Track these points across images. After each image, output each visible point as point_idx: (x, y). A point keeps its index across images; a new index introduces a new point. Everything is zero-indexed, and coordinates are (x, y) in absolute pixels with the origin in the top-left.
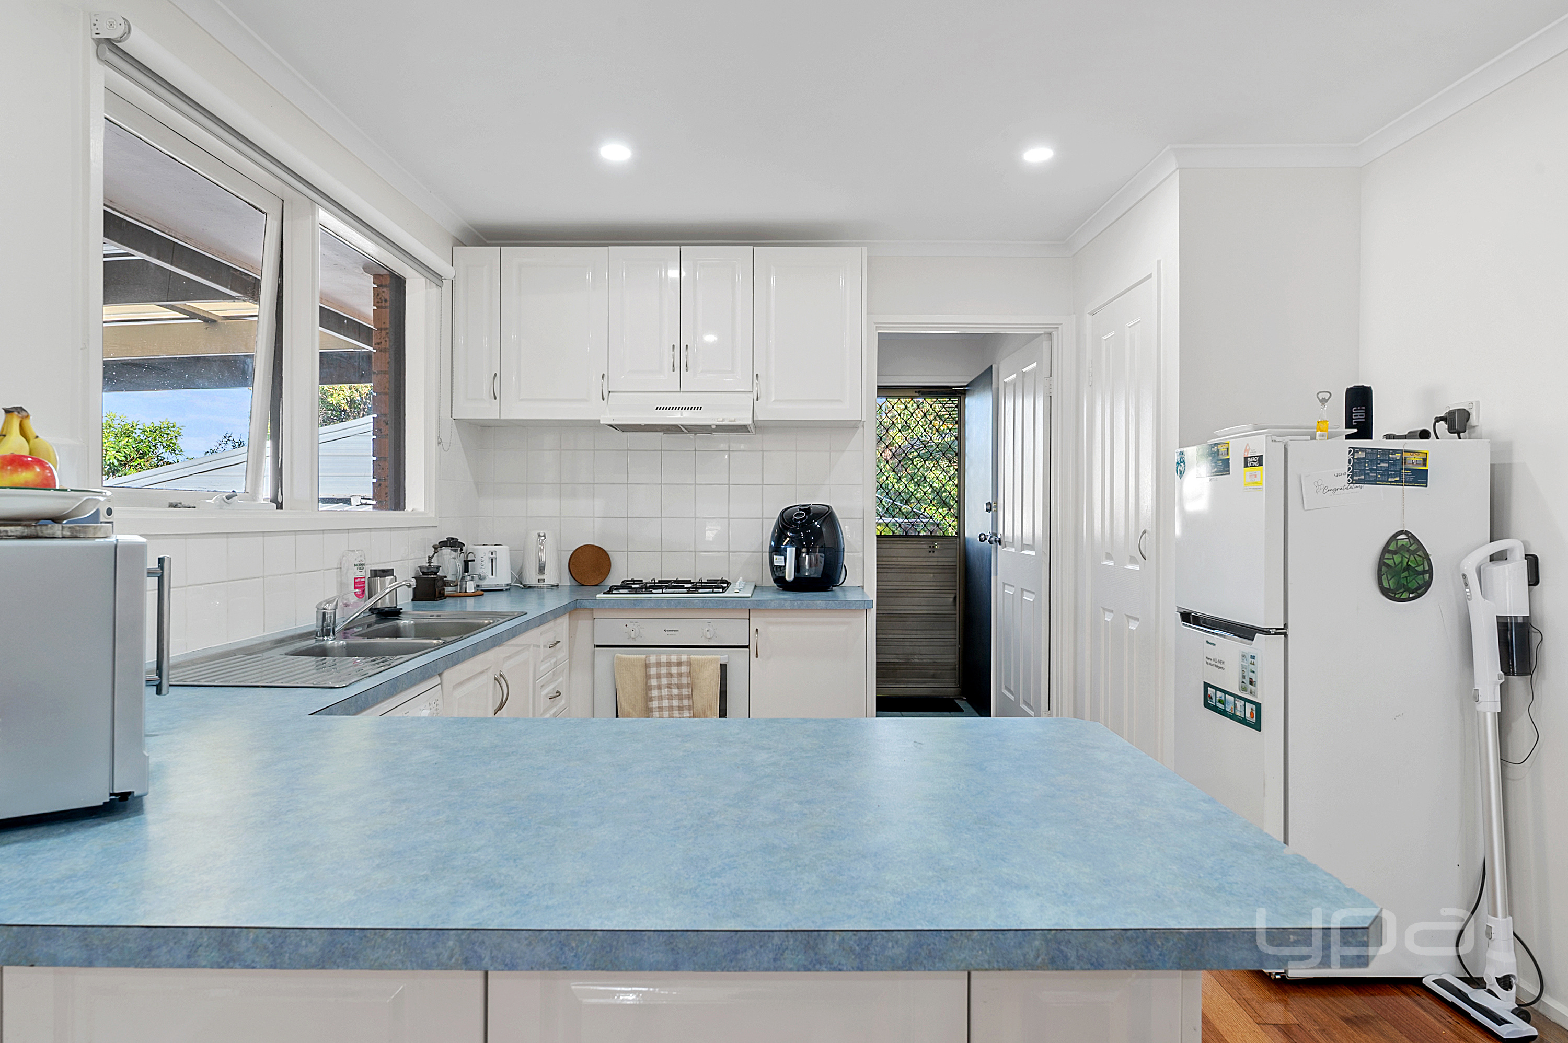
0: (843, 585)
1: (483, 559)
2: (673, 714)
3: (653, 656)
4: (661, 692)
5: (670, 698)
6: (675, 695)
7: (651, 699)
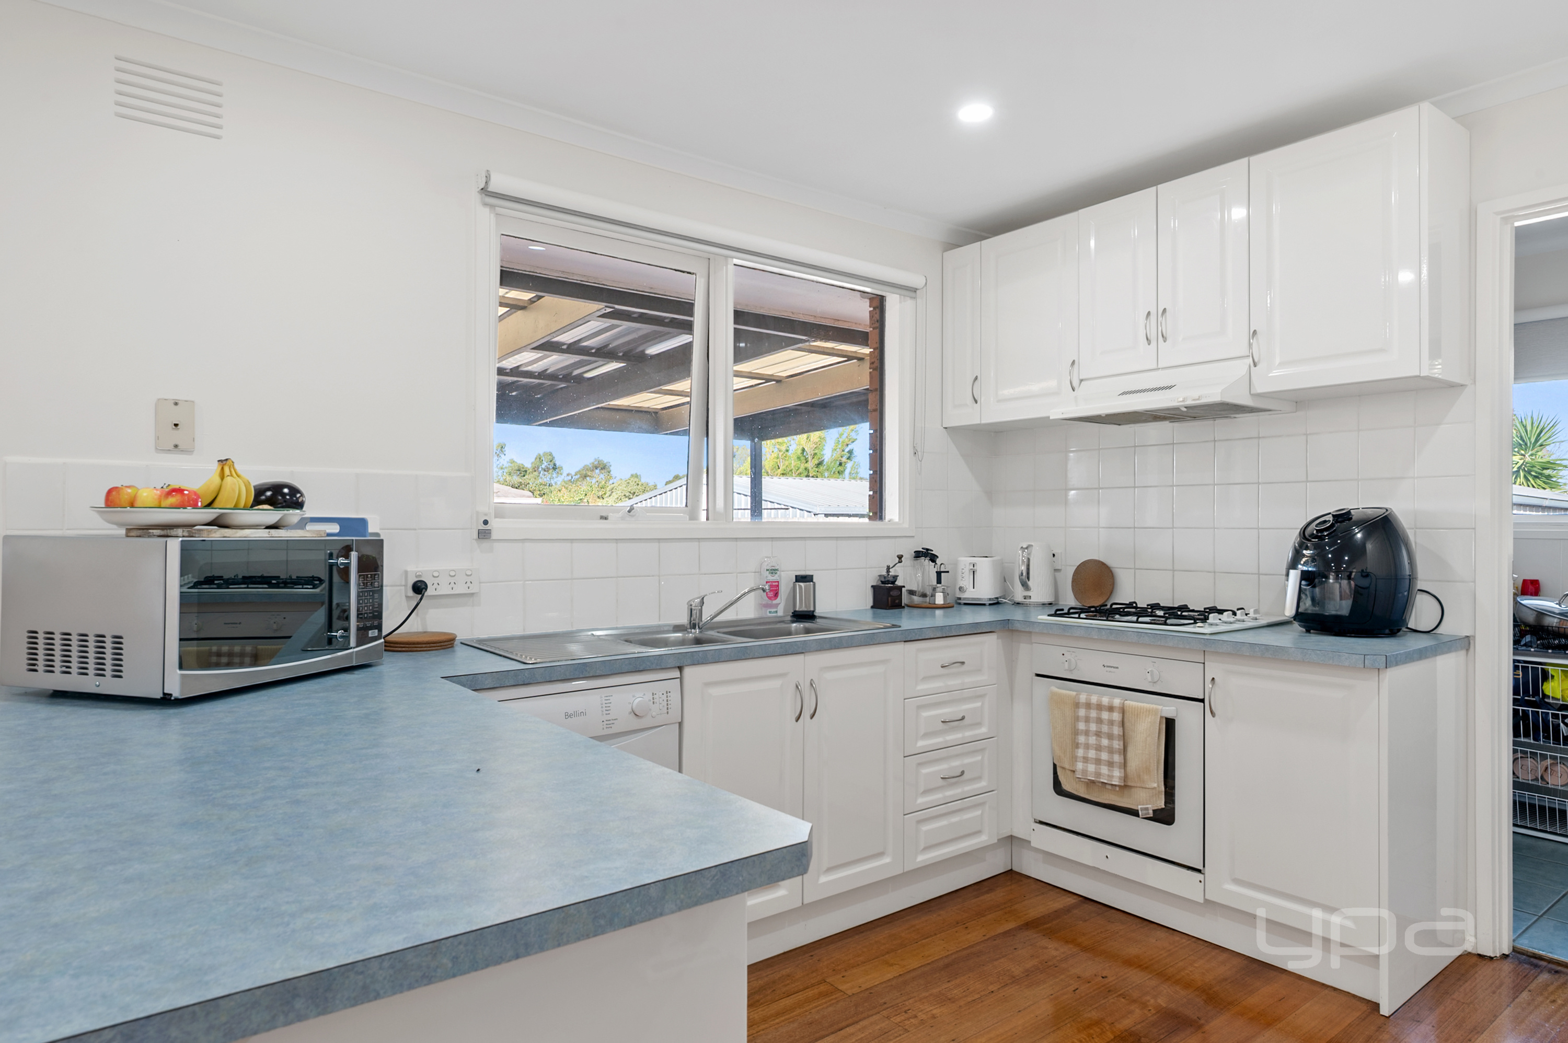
0: (1439, 631)
1: (964, 571)
2: (1100, 768)
3: (1085, 694)
4: (1088, 740)
5: (1099, 748)
6: (1105, 747)
7: (1077, 746)
